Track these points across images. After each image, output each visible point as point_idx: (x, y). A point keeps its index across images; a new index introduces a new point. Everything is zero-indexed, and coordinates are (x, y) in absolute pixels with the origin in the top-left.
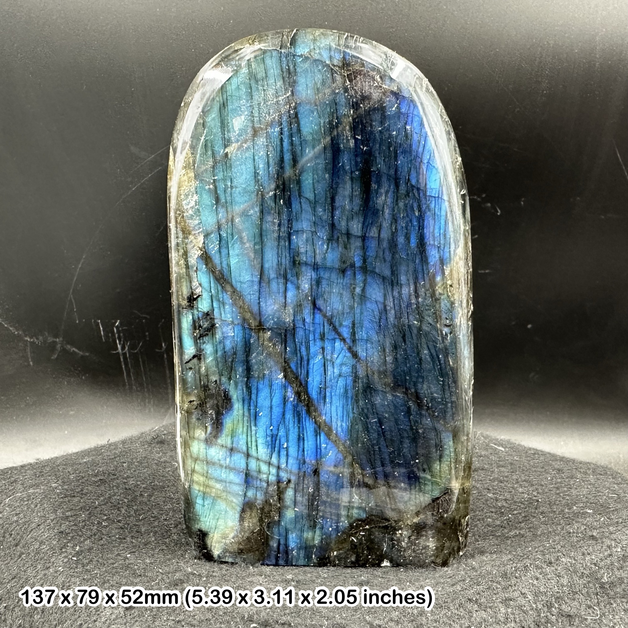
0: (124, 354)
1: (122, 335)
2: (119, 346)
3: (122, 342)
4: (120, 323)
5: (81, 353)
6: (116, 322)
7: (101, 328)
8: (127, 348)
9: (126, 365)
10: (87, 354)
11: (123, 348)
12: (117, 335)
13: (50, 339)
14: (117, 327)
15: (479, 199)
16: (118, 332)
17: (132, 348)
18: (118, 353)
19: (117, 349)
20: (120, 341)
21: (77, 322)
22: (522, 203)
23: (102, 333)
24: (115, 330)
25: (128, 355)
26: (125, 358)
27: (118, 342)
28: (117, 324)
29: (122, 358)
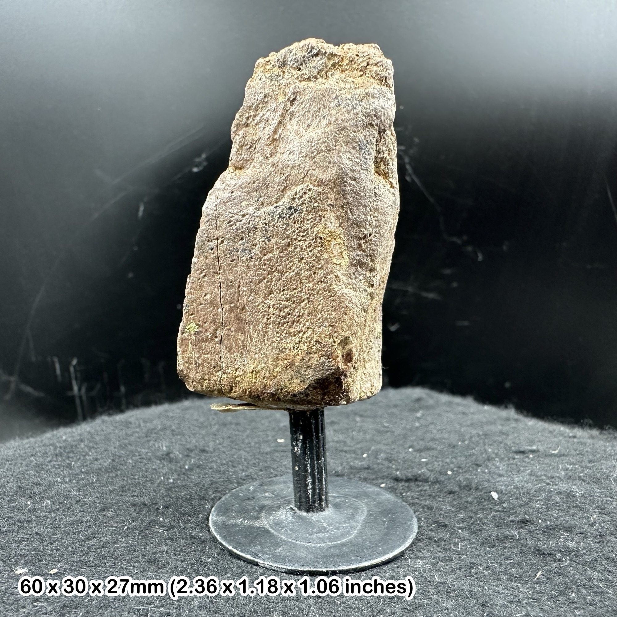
0: (81, 397)
1: (79, 375)
2: (76, 388)
3: (79, 383)
4: (78, 361)
5: (36, 394)
6: (72, 360)
8: (83, 390)
9: (83, 407)
10: (42, 394)
11: (80, 389)
12: (73, 375)
14: (74, 367)
15: (459, 242)
16: (76, 371)
17: (90, 389)
19: (71, 389)
20: (76, 381)
21: (33, 360)
23: (58, 371)
24: (72, 369)
25: (84, 398)
26: (81, 401)
27: (74, 383)
28: (75, 362)
29: (78, 401)
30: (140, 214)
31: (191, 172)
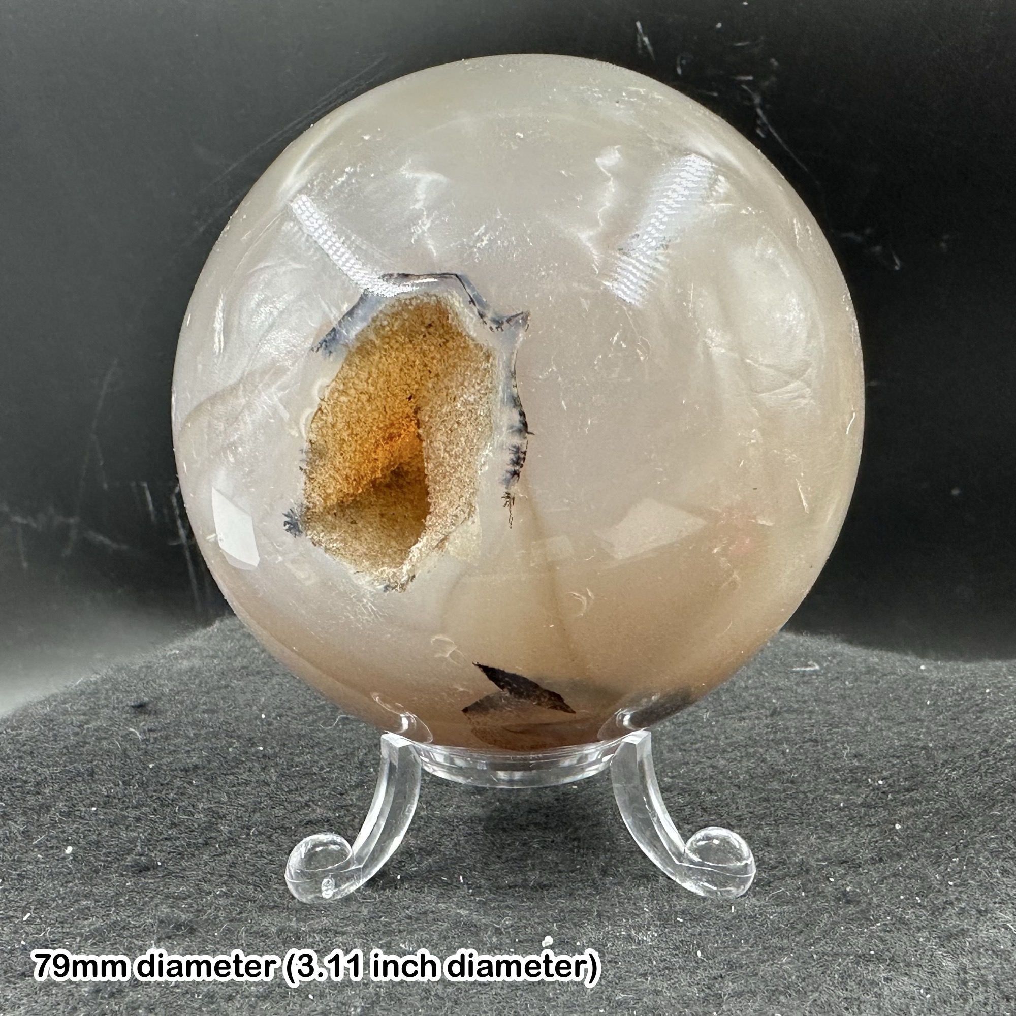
7: (149, 497)
13: (59, 520)
18: (180, 546)
22: (943, 245)
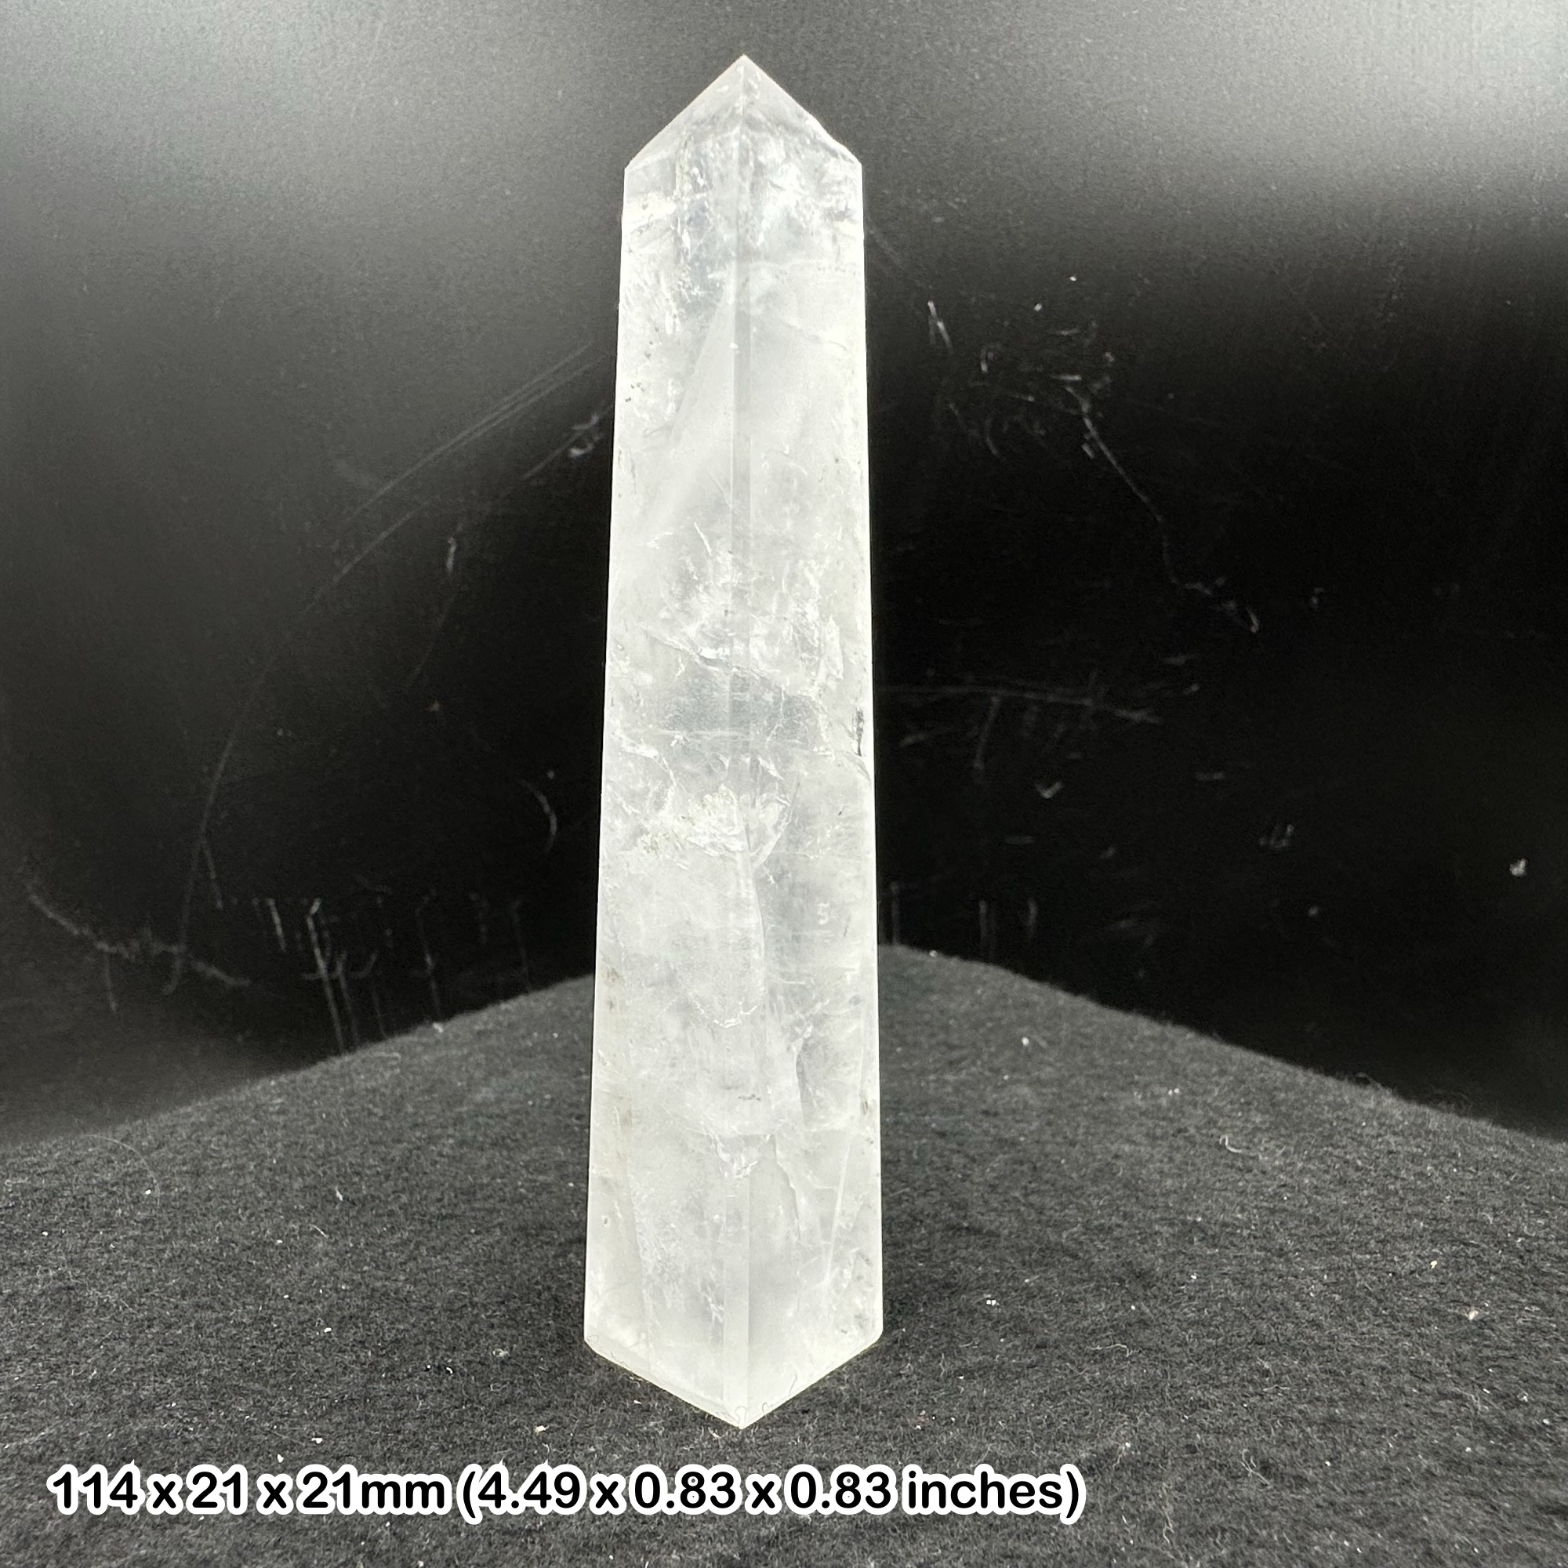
0: (335, 983)
1: (326, 934)
2: (322, 964)
3: (328, 954)
4: (323, 906)
5: (230, 982)
6: (311, 904)
7: (277, 920)
8: (340, 969)
9: (341, 1006)
10: (245, 983)
11: (331, 968)
12: (314, 938)
13: (158, 948)
14: (315, 917)
15: (1207, 592)
16: (319, 929)
17: (352, 966)
18: (320, 981)
19: (314, 968)
20: (322, 949)
21: (219, 904)
22: (1315, 601)
23: (279, 930)
24: (310, 924)
25: (343, 984)
26: (337, 992)
27: (317, 952)
28: (315, 908)
29: (329, 992)
30: (450, 563)
31: (565, 457)
